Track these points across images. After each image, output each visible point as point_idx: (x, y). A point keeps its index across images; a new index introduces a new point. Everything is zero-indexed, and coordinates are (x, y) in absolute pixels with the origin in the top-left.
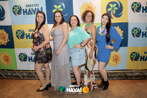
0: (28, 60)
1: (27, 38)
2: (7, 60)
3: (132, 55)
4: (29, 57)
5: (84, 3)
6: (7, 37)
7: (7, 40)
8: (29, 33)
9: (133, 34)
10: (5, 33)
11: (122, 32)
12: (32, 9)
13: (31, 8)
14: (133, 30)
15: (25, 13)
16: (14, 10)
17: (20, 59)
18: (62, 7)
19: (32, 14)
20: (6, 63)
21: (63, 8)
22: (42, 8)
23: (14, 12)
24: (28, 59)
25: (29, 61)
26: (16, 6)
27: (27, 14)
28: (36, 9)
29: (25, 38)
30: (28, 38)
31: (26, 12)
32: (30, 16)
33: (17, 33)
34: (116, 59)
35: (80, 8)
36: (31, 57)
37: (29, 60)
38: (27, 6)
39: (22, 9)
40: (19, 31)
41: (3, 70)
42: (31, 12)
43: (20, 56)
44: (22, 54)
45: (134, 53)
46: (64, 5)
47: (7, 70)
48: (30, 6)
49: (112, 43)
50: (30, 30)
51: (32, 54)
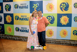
2: (10, 30)
3: (74, 32)
5: (48, 3)
6: (11, 19)
7: (11, 20)
8: (21, 17)
9: (75, 20)
10: (10, 17)
11: (68, 18)
13: (23, 5)
14: (74, 18)
16: (15, 6)
17: (16, 30)
20: (9, 31)
22: (28, 6)
23: (15, 7)
26: (16, 4)
28: (25, 6)
29: (19, 20)
31: (20, 7)
33: (15, 17)
34: (65, 33)
35: (46, 6)
38: (21, 4)
39: (19, 6)
40: (16, 16)
41: (8, 35)
43: (16, 28)
44: (17, 28)
45: (75, 31)
46: (38, 4)
47: (9, 35)
48: (23, 4)
49: (63, 24)
50: (21, 16)
51: (22, 28)
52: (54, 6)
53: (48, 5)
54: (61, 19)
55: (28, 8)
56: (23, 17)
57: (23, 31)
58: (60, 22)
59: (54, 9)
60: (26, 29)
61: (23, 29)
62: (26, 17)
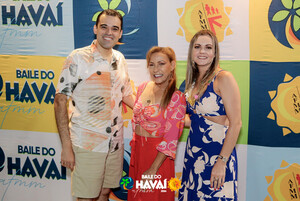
0: (6, 169)
1: (8, 99)
4: (10, 159)
8: (17, 81)
12: (31, 8)
13: (27, 4)
15: (9, 20)
18: (123, 5)
19: (29, 23)
21: (125, 10)
22: (59, 7)
24: (6, 164)
25: (10, 173)
27: (13, 23)
28: (41, 8)
29: (3, 97)
30: (12, 96)
31: (12, 15)
32: (22, 28)
35: (179, 11)
36: (18, 160)
37: (11, 167)
42: (27, 16)
49: (286, 132)
50: (19, 74)
51: (21, 150)
52: (229, 9)
53: (188, 5)
54: (272, 94)
55: (60, 23)
56: (30, 82)
57: (27, 170)
58: (271, 116)
59: (230, 32)
60: (49, 158)
61: (32, 157)
62: (48, 82)
